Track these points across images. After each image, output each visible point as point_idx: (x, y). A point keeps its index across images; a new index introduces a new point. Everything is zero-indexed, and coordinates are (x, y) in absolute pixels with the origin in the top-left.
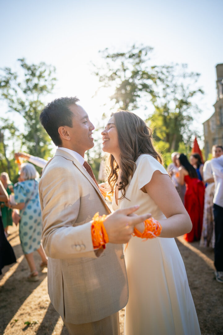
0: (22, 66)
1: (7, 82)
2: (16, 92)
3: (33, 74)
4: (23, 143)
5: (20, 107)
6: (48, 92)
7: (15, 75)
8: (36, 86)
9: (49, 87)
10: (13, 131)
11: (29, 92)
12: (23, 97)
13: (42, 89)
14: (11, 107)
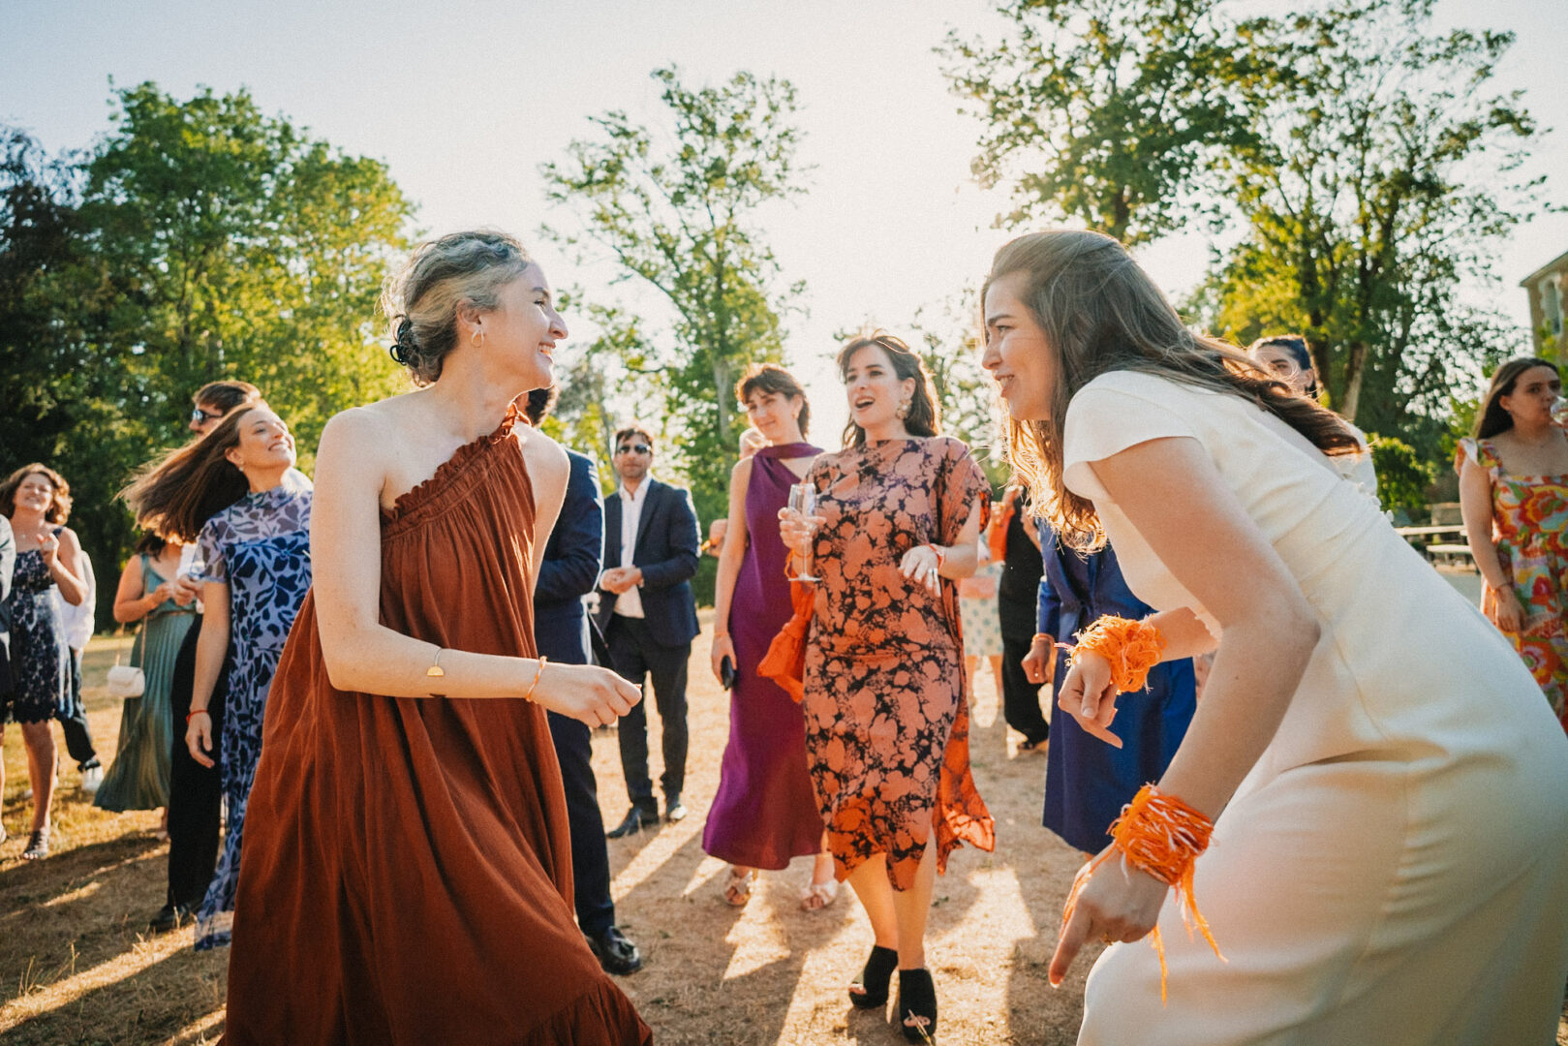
0: (668, 96)
1: (613, 168)
2: (646, 204)
3: (709, 128)
4: (673, 405)
5: (659, 258)
6: (767, 189)
7: (641, 136)
8: (717, 169)
9: (770, 170)
10: (635, 353)
11: (692, 199)
12: (671, 219)
13: (742, 179)
14: (625, 260)
